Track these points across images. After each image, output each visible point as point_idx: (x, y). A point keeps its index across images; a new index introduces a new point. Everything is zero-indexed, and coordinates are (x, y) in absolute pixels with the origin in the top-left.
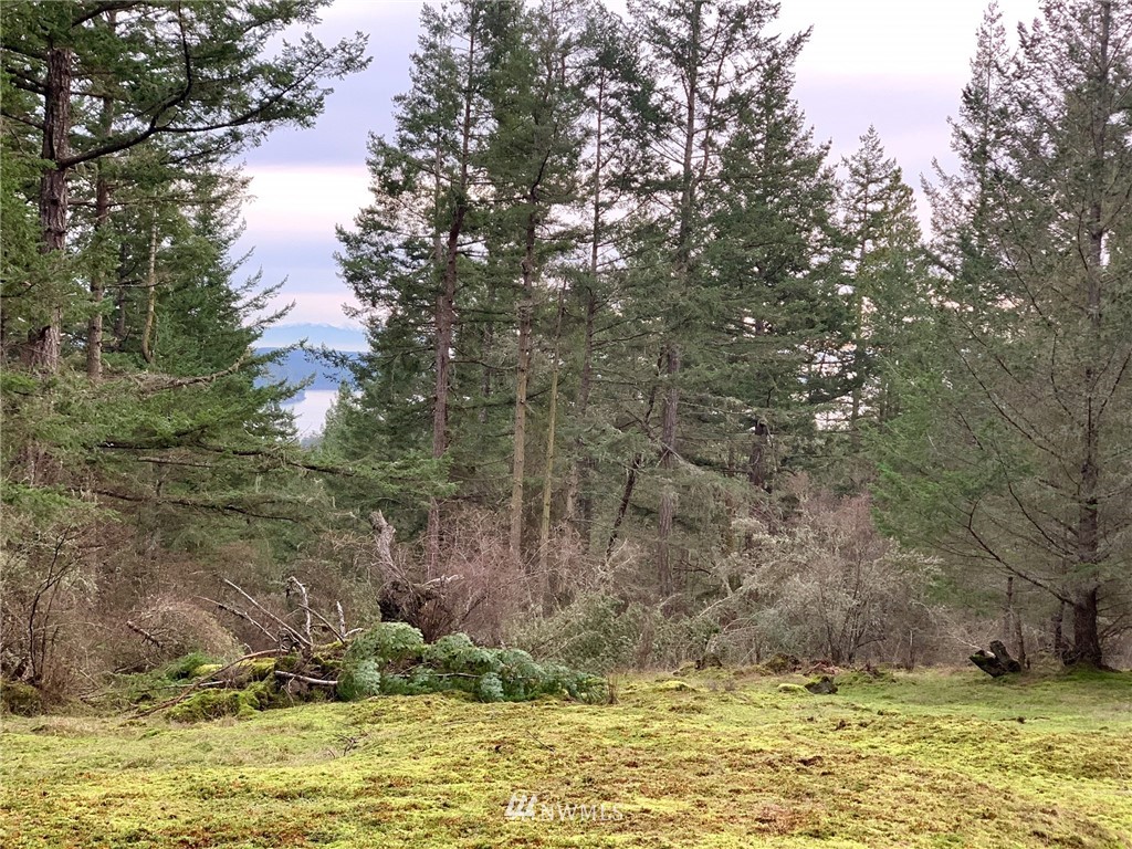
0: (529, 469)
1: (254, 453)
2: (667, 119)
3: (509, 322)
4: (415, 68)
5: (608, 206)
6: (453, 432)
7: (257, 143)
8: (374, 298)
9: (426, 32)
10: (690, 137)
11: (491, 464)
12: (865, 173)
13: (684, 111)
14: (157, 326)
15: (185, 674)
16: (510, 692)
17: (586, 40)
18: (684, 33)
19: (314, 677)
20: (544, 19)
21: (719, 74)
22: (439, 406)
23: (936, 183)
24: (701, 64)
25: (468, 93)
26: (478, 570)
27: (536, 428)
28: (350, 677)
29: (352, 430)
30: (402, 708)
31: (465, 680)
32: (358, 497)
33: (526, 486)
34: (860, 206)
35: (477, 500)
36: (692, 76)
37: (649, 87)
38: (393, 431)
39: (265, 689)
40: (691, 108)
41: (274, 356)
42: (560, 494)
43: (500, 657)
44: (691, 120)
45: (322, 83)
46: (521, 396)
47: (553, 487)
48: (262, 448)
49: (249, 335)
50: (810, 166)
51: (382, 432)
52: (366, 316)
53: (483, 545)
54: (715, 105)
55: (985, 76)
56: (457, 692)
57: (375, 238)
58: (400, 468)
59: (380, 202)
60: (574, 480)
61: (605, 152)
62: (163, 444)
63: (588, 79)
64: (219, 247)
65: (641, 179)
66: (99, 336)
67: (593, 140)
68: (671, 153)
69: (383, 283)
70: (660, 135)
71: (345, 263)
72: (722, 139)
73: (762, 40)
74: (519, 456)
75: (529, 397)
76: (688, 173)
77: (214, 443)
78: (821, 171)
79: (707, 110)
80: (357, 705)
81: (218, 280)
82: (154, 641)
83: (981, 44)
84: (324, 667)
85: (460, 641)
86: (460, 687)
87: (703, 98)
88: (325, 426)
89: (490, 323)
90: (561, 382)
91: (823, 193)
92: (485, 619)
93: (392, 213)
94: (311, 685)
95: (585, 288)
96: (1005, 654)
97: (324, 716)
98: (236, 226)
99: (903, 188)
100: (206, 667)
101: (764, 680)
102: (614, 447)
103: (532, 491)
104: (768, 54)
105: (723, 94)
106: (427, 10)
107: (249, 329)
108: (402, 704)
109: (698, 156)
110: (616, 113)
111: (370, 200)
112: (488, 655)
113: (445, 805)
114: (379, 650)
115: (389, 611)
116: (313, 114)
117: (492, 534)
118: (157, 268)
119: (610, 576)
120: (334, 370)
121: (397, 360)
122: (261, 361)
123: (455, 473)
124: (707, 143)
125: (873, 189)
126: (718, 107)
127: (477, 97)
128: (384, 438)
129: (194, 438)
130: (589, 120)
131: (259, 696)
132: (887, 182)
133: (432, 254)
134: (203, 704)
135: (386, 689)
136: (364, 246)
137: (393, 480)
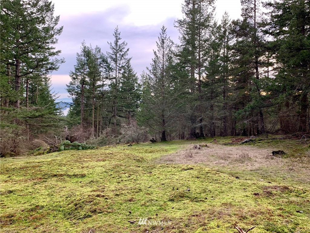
1: (51, 118)
2: (113, 69)
4: (77, 61)
5: (104, 81)
7: (51, 73)
8: (72, 94)
9: (77, 56)
10: (116, 72)
12: (143, 77)
13: (115, 68)
14: (38, 99)
15: (39, 150)
16: (83, 149)
17: (100, 58)
18: (115, 57)
20: (94, 55)
21: (120, 63)
28: (60, 148)
29: (71, 114)
31: (77, 148)
34: (143, 81)
36: (116, 63)
37: (110, 65)
41: (57, 103)
42: (100, 122)
43: (82, 144)
45: (58, 65)
46: (93, 108)
50: (134, 76)
52: (71, 97)
54: (119, 67)
56: (75, 149)
57: (72, 86)
59: (73, 81)
61: (104, 74)
62: (37, 117)
63: (101, 63)
64: (48, 87)
65: (109, 77)
66: (28, 101)
67: (102, 72)
68: (113, 74)
69: (74, 92)
70: (112, 71)
72: (121, 72)
73: (126, 58)
74: (93, 117)
75: (95, 108)
76: (116, 77)
77: (44, 117)
78: (136, 76)
80: (60, 152)
81: (48, 92)
82: (35, 146)
84: (57, 147)
85: (76, 143)
90: (99, 106)
91: (136, 79)
94: (55, 150)
95: (102, 93)
96: (154, 140)
98: (51, 84)
100: (42, 148)
102: (107, 115)
103: (95, 122)
106: (77, 53)
107: (54, 100)
108: (66, 151)
109: (117, 74)
110: (105, 68)
111: (71, 80)
112: (80, 144)
114: (64, 144)
115: (67, 139)
116: (58, 69)
118: (38, 91)
119: (105, 133)
120: (66, 105)
121: (76, 103)
124: (119, 73)
125: (144, 79)
129: (42, 116)
131: (47, 152)
135: (65, 149)
136: (70, 87)
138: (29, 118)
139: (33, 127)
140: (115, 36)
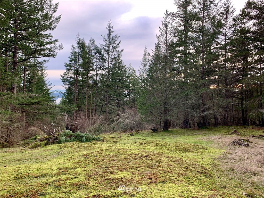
0: (88, 106)
1: (47, 105)
2: (106, 60)
3: (85, 87)
5: (98, 71)
6: (77, 102)
8: (66, 84)
9: (72, 48)
10: (109, 62)
11: (83, 106)
12: (130, 69)
13: (108, 59)
14: (34, 88)
15: (35, 139)
16: (87, 140)
17: (94, 49)
18: (108, 49)
19: (54, 139)
20: (88, 46)
21: (112, 54)
22: (75, 98)
23: (139, 69)
24: (110, 53)
25: (78, 56)
26: (81, 121)
27: (89, 101)
28: (60, 140)
29: (64, 102)
30: (69, 145)
31: (80, 139)
32: (64, 111)
33: (88, 109)
34: (129, 73)
35: (81, 111)
36: (109, 55)
37: (103, 55)
38: (69, 102)
39: (46, 142)
40: (109, 59)
41: (52, 92)
42: (93, 109)
43: (85, 135)
44: (109, 60)
45: (56, 51)
46: (87, 97)
47: (92, 108)
48: (48, 104)
49: (49, 90)
51: (68, 102)
52: (65, 87)
53: (82, 117)
55: (145, 56)
56: (78, 141)
57: (66, 76)
58: (69, 106)
59: (67, 71)
60: (94, 108)
61: (97, 64)
62: (33, 104)
63: (95, 54)
64: (44, 78)
65: (103, 68)
66: (25, 89)
67: (96, 62)
68: (106, 64)
69: (67, 82)
70: (105, 62)
71: (62, 79)
72: (113, 63)
73: (118, 50)
74: (87, 105)
75: (88, 97)
76: (109, 67)
77: (41, 104)
78: (125, 68)
79: (111, 59)
80: (61, 145)
81: (44, 83)
82: (30, 134)
83: (144, 52)
84: (56, 138)
85: (78, 133)
86: (79, 140)
87: (110, 58)
88: (60, 102)
89: (82, 87)
90: (92, 95)
91: (125, 71)
92: (83, 128)
93: (68, 73)
94: (54, 141)
95: (95, 82)
96: (155, 129)
97: (55, 147)
98: (46, 75)
99: (135, 70)
100: (38, 137)
101: (123, 134)
102: (100, 103)
103: (89, 109)
104: (118, 52)
105: (113, 57)
106: (72, 45)
109: (110, 65)
110: (99, 59)
111: (65, 71)
112: (83, 134)
113: (75, 177)
114: (65, 135)
115: (67, 128)
116: (55, 56)
117: (83, 115)
119: (100, 120)
120: (60, 94)
121: (69, 93)
122: (50, 93)
123: (78, 107)
124: (111, 63)
125: (131, 71)
126: (112, 59)
127: (80, 57)
128: (68, 103)
129: (38, 103)
130: (95, 60)
131: (45, 143)
132: (133, 70)
133: (74, 78)
134: (35, 145)
135: (66, 141)
136: (64, 77)
137: (68, 108)
138: (26, 104)
139: (29, 113)
140: (108, 29)
